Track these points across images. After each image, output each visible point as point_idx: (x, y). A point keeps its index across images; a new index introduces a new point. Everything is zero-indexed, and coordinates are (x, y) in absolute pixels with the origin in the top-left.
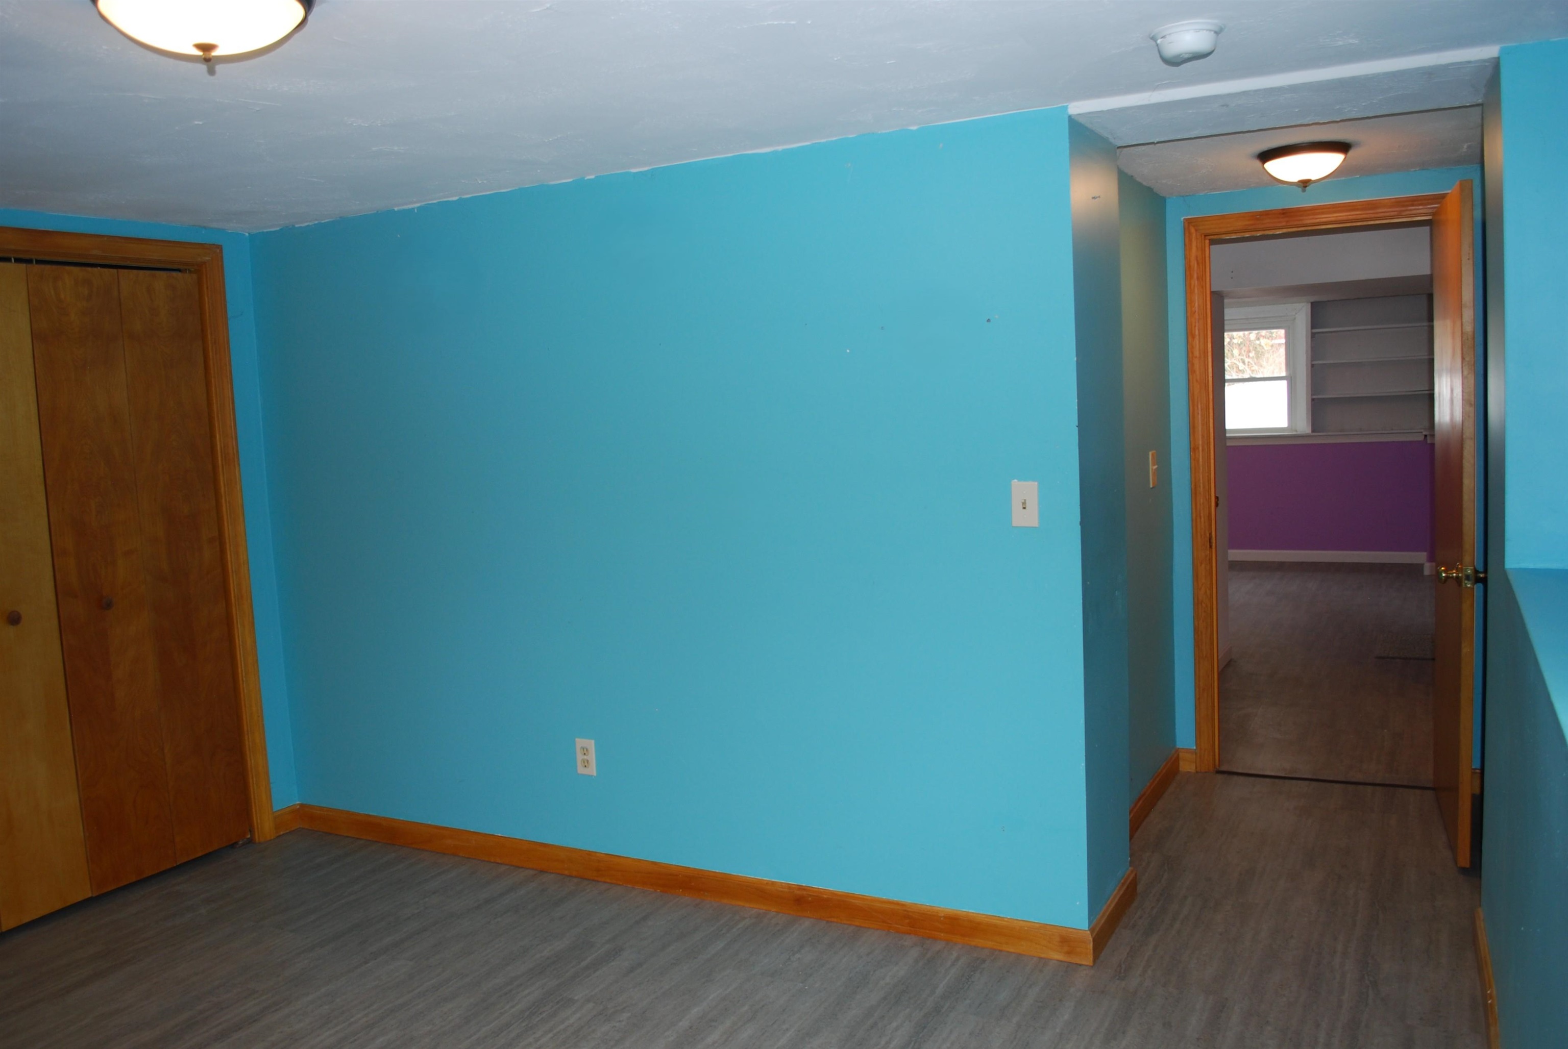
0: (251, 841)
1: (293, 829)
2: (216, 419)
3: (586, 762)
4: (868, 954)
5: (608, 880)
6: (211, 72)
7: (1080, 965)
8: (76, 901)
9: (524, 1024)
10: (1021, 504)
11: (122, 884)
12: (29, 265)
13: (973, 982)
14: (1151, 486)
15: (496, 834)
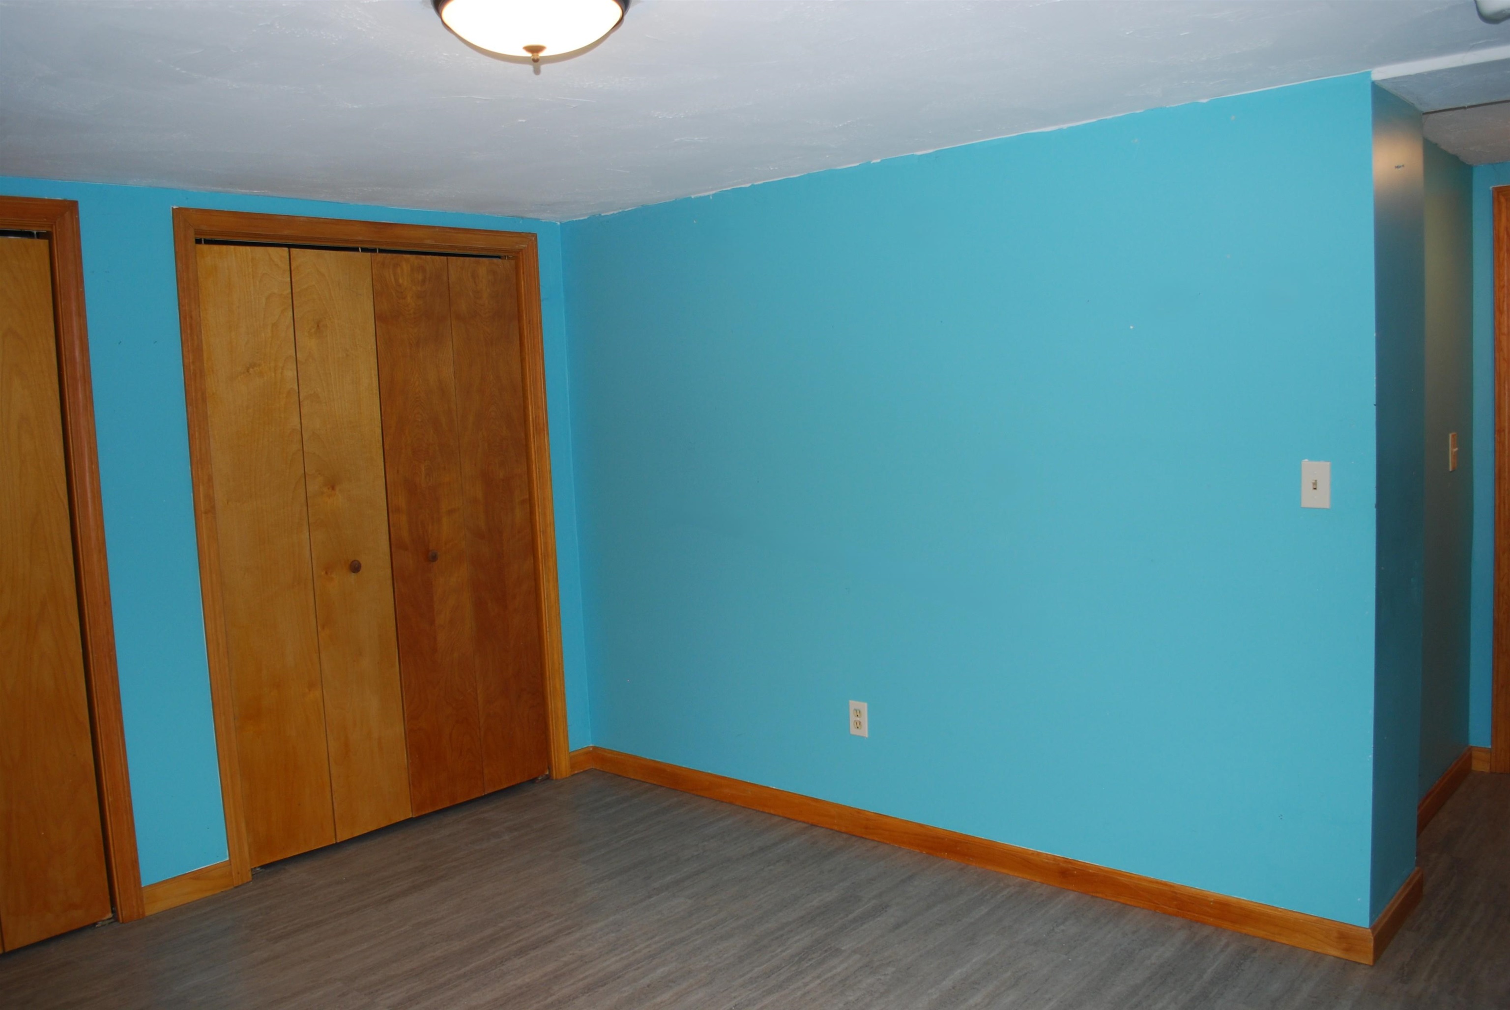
0: (549, 778)
1: (586, 769)
2: (529, 391)
3: (858, 724)
4: (1134, 932)
5: (877, 839)
6: (537, 71)
7: (1359, 964)
8: (398, 821)
9: (794, 968)
10: (1312, 485)
11: (437, 808)
12: (373, 254)
13: (1242, 970)
14: (1451, 470)
15: (771, 787)
